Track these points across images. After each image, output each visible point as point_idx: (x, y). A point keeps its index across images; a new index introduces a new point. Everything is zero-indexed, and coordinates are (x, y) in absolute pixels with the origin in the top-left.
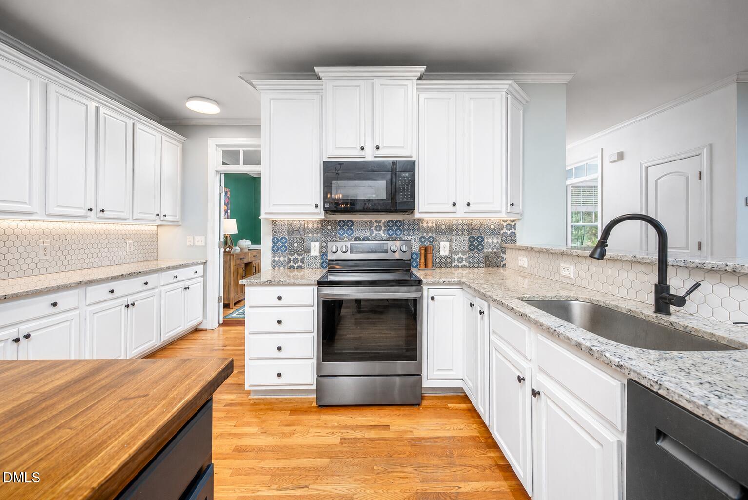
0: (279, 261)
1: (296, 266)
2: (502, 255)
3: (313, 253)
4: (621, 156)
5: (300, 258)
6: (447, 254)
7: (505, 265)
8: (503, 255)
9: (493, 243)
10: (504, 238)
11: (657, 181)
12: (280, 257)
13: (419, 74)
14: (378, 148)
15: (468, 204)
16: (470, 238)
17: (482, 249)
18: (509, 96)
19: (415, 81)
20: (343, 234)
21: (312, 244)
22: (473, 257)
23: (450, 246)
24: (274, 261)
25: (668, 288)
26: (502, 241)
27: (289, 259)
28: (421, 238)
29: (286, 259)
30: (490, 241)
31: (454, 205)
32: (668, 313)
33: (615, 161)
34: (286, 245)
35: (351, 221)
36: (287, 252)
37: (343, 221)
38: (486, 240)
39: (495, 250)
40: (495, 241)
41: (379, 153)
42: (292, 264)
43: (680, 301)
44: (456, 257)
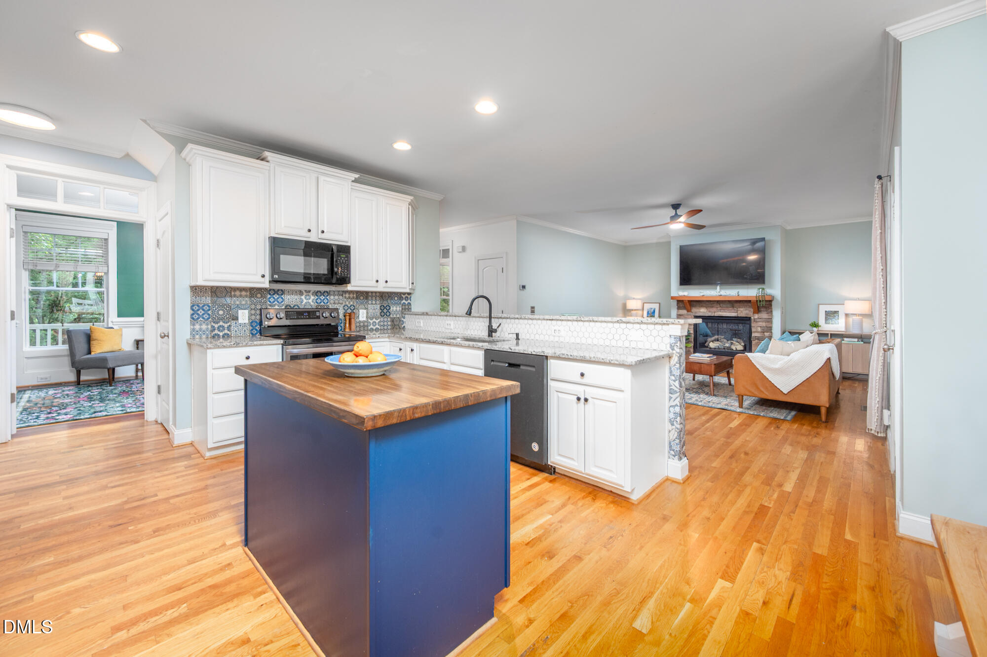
0: (201, 329)
1: (221, 334)
2: (402, 319)
3: (241, 321)
4: (464, 249)
5: (226, 326)
6: (365, 319)
7: (404, 327)
8: (404, 320)
9: (396, 310)
10: (404, 307)
11: (483, 270)
12: (201, 325)
13: (353, 179)
14: (323, 232)
15: (386, 282)
16: (381, 306)
17: (389, 315)
18: (410, 206)
19: (350, 183)
20: (274, 302)
21: (240, 312)
22: (384, 321)
23: (367, 313)
24: (193, 330)
25: (492, 326)
26: (402, 309)
27: (213, 327)
28: (344, 306)
29: (209, 327)
30: (395, 308)
31: (377, 281)
32: (492, 337)
33: (460, 252)
34: (210, 312)
35: (282, 290)
36: (210, 319)
37: (274, 290)
38: (392, 308)
39: (398, 316)
40: (398, 309)
41: (323, 236)
42: (216, 332)
43: (495, 331)
44: (371, 322)
